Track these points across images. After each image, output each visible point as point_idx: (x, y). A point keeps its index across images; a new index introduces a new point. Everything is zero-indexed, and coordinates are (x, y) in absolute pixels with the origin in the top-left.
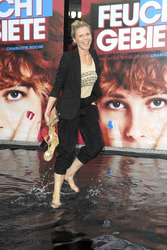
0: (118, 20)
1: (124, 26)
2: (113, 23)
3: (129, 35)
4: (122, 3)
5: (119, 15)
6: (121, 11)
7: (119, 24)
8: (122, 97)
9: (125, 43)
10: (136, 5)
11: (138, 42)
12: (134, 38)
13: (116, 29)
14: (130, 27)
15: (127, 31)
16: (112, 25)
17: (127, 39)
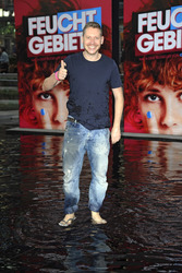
0: (153, 25)
1: (158, 30)
2: (150, 29)
3: (162, 38)
4: (157, 11)
5: (154, 21)
6: (156, 18)
7: (154, 28)
8: (157, 91)
9: (160, 45)
10: (168, 12)
11: (170, 44)
12: (167, 40)
13: (152, 33)
14: (163, 31)
15: (161, 34)
16: (149, 30)
17: (161, 41)
